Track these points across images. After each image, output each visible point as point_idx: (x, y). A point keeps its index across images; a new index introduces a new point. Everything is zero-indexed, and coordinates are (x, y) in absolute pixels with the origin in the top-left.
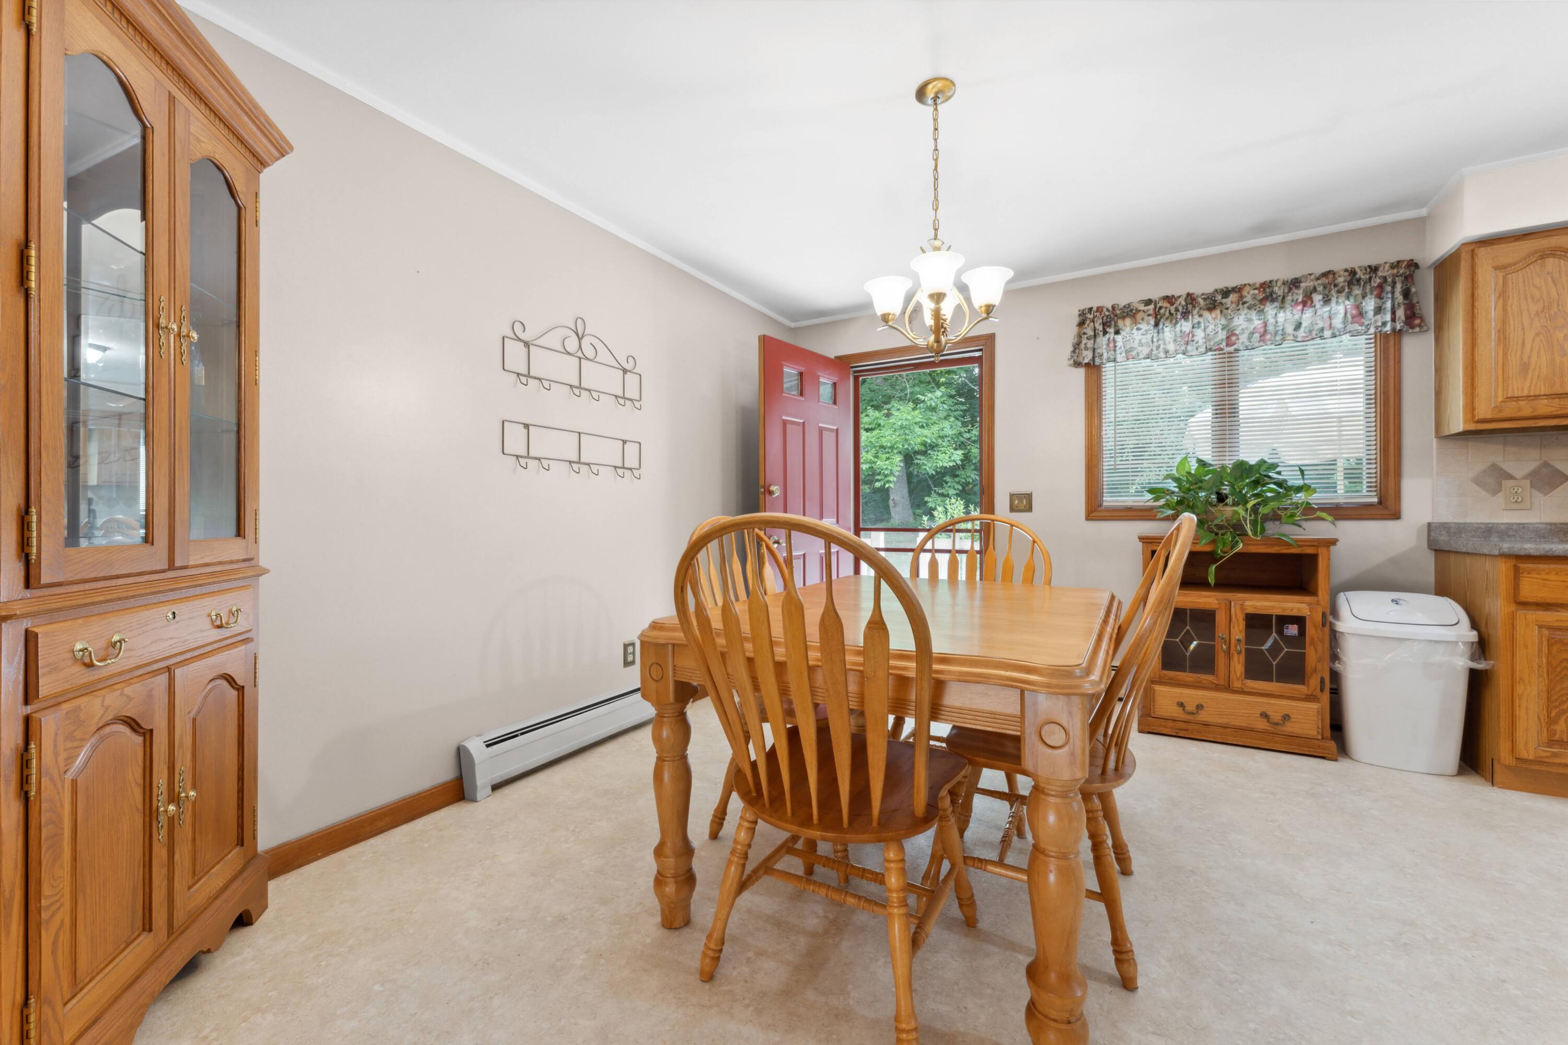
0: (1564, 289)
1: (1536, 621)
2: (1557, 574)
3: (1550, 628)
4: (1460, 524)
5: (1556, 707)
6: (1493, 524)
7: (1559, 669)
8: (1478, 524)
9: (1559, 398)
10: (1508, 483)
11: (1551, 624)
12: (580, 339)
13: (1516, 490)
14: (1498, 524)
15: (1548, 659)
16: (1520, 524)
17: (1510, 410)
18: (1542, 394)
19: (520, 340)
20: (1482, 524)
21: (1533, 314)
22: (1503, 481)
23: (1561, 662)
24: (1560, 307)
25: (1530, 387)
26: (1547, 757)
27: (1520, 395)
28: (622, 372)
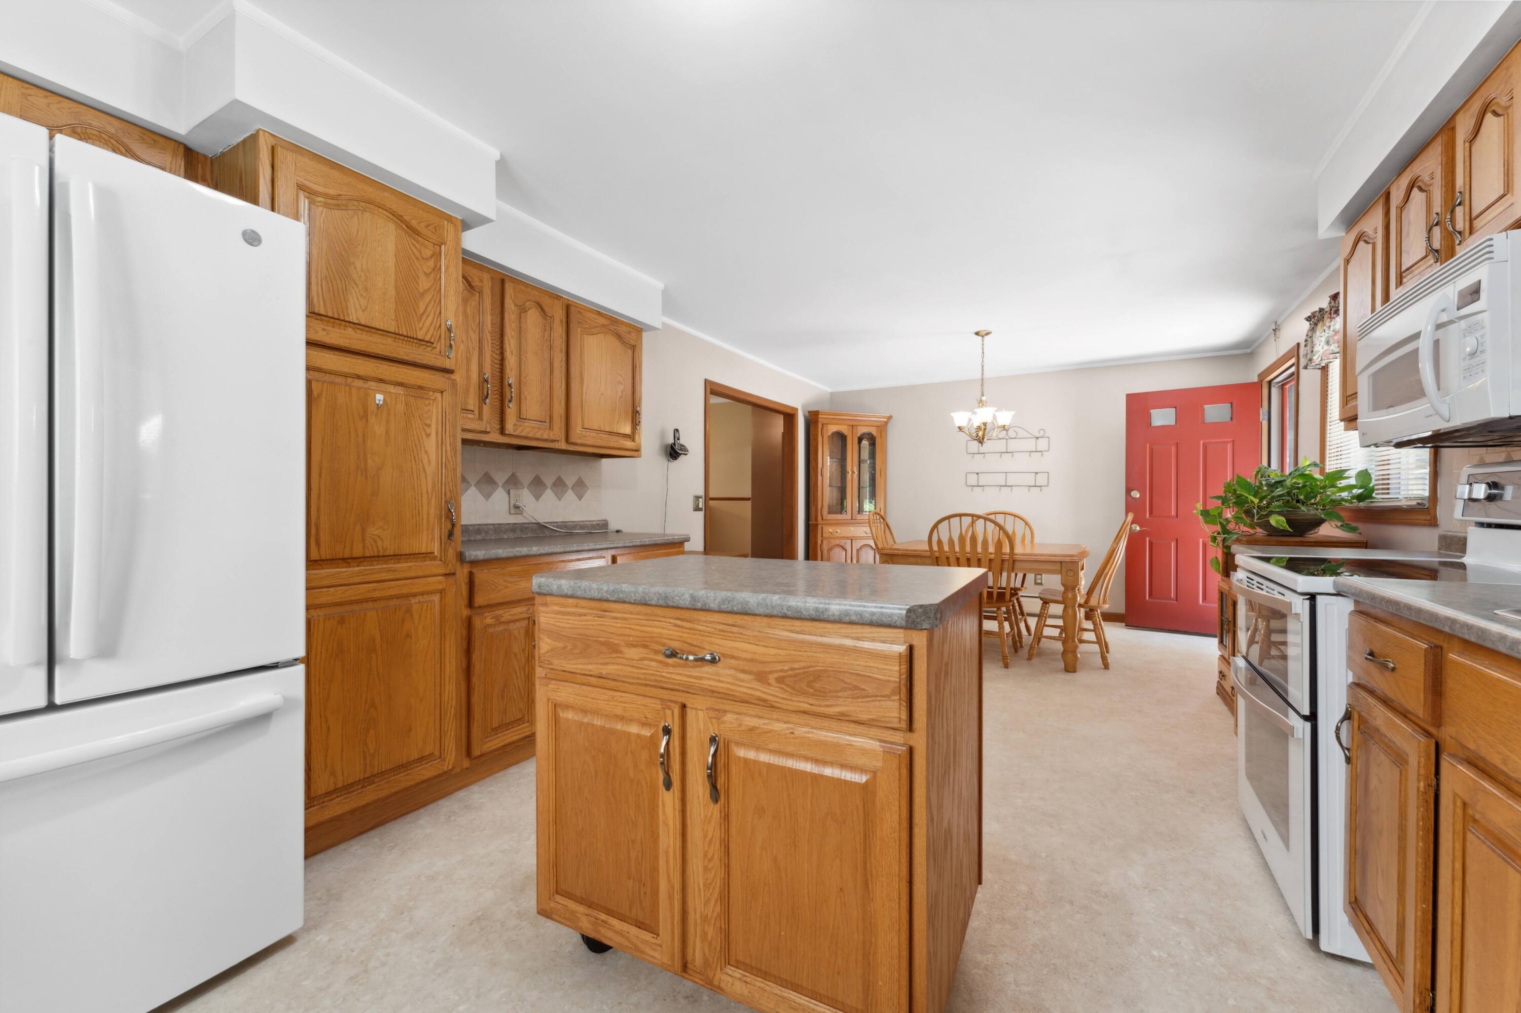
28: (1035, 439)
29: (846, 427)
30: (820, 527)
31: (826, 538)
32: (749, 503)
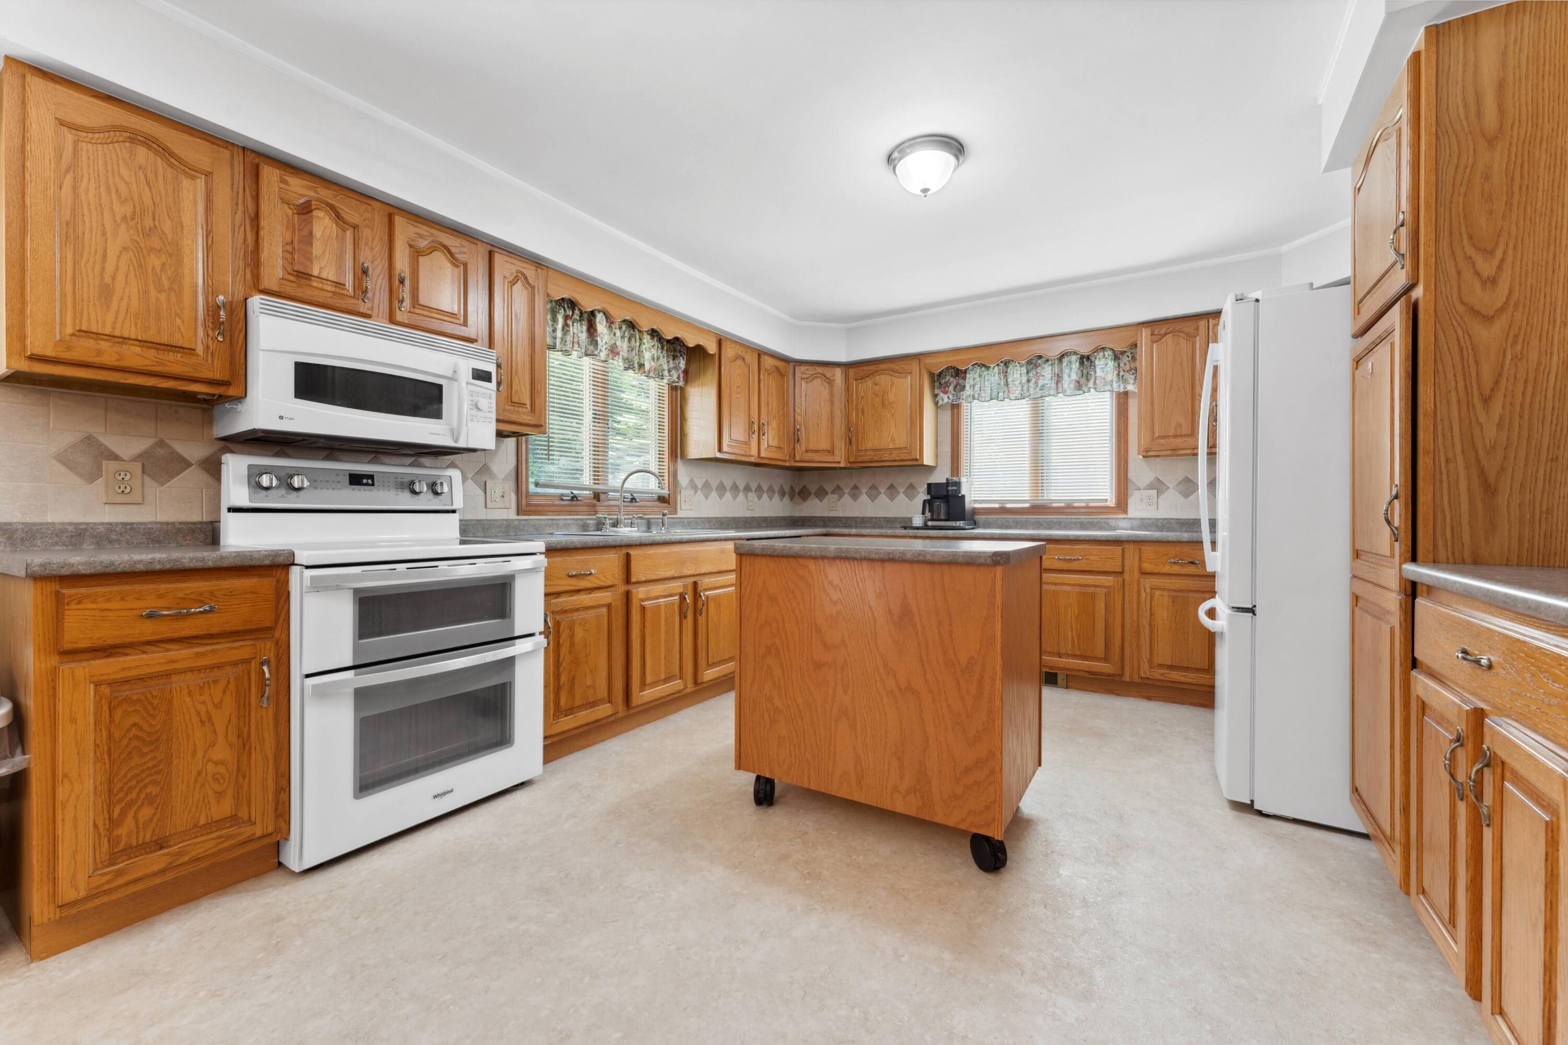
0: (161, 199)
1: (90, 676)
2: (122, 599)
3: (112, 683)
4: (34, 524)
5: (120, 801)
6: (88, 524)
7: (125, 742)
8: (63, 524)
9: (157, 349)
10: (109, 466)
11: (113, 677)
13: (122, 476)
14: (95, 524)
15: (109, 731)
16: (127, 524)
17: (84, 350)
18: (133, 337)
20: (70, 524)
21: (118, 219)
22: (104, 463)
23: (129, 730)
24: (157, 222)
25: (114, 323)
26: (108, 882)
27: (100, 331)
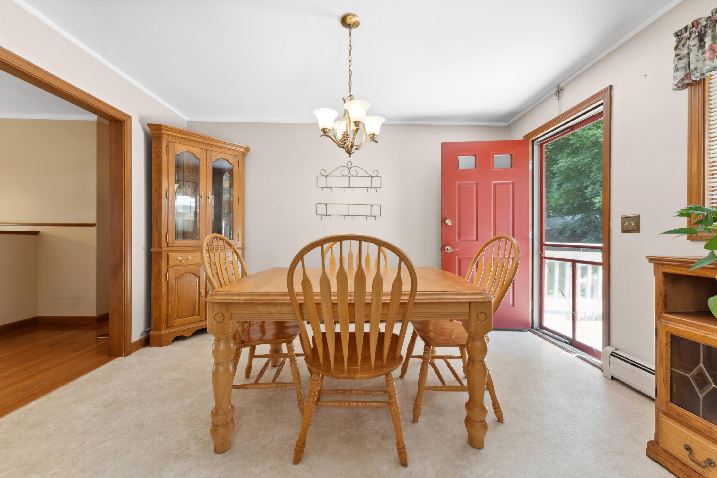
12: (349, 170)
19: (324, 176)
28: (371, 178)
29: (199, 150)
30: (164, 255)
31: (172, 266)
32: (95, 228)
